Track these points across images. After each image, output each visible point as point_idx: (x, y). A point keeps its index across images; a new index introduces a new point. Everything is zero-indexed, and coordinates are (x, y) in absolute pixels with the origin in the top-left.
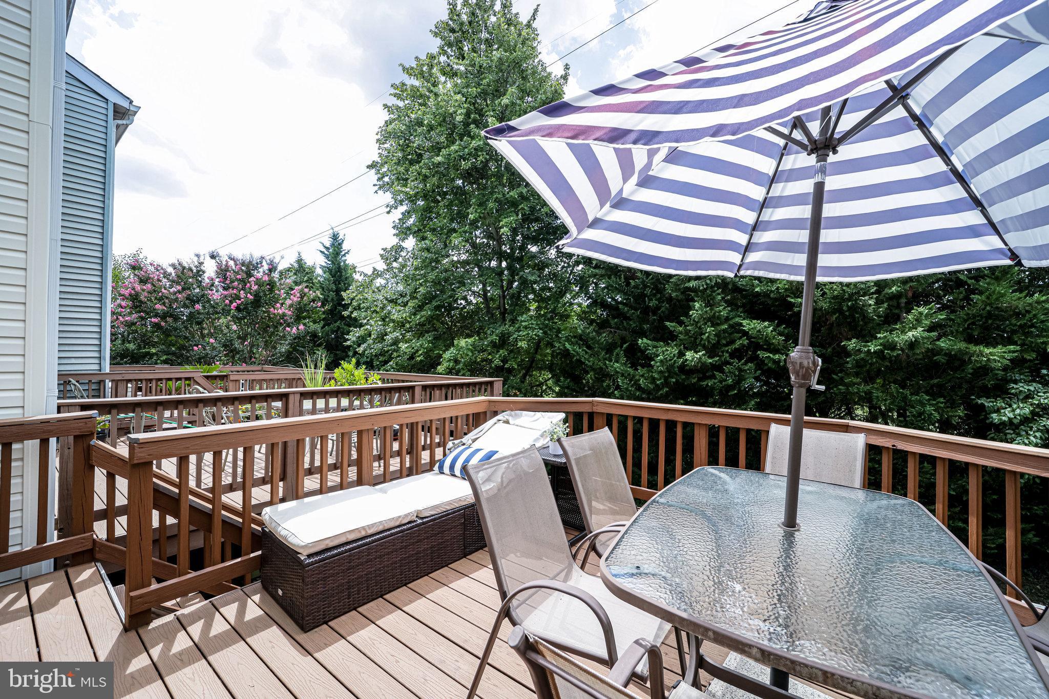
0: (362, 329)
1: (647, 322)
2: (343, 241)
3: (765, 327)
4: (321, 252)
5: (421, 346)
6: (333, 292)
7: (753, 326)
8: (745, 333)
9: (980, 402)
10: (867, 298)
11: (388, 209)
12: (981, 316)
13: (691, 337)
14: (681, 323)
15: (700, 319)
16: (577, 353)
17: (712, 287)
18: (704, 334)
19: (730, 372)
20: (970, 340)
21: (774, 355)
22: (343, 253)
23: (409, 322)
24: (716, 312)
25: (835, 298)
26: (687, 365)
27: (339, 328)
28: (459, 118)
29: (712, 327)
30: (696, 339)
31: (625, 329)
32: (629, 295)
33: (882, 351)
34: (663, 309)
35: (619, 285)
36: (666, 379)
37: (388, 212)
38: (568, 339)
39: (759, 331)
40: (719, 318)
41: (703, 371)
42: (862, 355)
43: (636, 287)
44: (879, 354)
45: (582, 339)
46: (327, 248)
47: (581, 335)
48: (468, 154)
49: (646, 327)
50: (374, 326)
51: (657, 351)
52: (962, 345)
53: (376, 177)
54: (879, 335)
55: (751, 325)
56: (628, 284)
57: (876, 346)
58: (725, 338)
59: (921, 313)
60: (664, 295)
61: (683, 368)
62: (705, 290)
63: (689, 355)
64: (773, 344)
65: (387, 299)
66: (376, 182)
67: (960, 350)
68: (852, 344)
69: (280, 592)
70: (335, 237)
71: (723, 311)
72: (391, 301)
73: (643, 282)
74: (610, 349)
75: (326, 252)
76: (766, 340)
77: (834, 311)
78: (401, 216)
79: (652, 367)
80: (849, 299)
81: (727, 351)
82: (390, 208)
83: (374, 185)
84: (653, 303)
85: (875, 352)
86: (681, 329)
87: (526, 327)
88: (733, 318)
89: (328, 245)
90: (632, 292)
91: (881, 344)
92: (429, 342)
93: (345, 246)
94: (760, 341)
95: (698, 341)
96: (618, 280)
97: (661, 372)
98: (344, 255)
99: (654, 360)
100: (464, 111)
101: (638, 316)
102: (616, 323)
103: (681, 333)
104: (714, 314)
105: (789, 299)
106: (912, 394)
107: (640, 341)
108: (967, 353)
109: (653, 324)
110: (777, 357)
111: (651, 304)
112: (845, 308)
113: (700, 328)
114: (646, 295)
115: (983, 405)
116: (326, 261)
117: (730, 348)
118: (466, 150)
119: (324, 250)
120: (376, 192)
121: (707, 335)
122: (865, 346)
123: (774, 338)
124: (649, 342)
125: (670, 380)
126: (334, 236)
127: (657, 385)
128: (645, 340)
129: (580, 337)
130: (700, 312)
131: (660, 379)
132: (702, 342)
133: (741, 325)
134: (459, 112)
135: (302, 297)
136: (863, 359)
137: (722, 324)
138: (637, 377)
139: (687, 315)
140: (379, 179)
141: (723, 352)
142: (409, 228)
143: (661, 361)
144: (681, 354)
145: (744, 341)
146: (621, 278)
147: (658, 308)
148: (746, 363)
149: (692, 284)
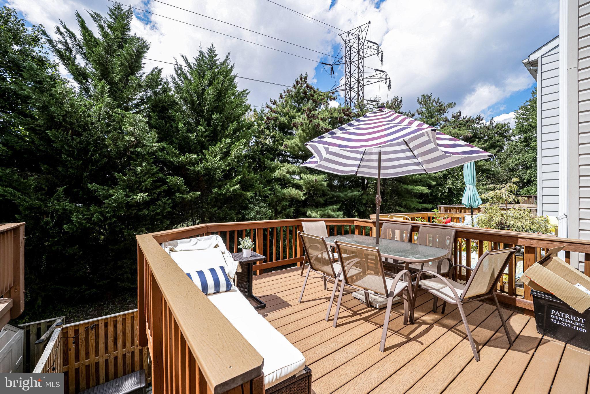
7: (173, 180)
8: (166, 183)
18: (145, 182)
24: (150, 169)
26: (133, 202)
35: (65, 138)
39: (176, 183)
40: (152, 173)
61: (129, 206)
62: (145, 154)
63: (139, 196)
68: (216, 190)
71: (155, 168)
76: (179, 188)
90: (76, 146)
94: (175, 187)
97: (112, 207)
107: (89, 185)
110: (184, 196)
113: (141, 178)
114: (89, 150)
117: (157, 191)
121: (147, 183)
123: (182, 186)
124: (98, 186)
128: (94, 184)
132: (142, 187)
133: (166, 178)
141: (153, 194)
145: (165, 187)
146: (68, 133)
147: (97, 161)
148: (168, 200)
149: (139, 150)
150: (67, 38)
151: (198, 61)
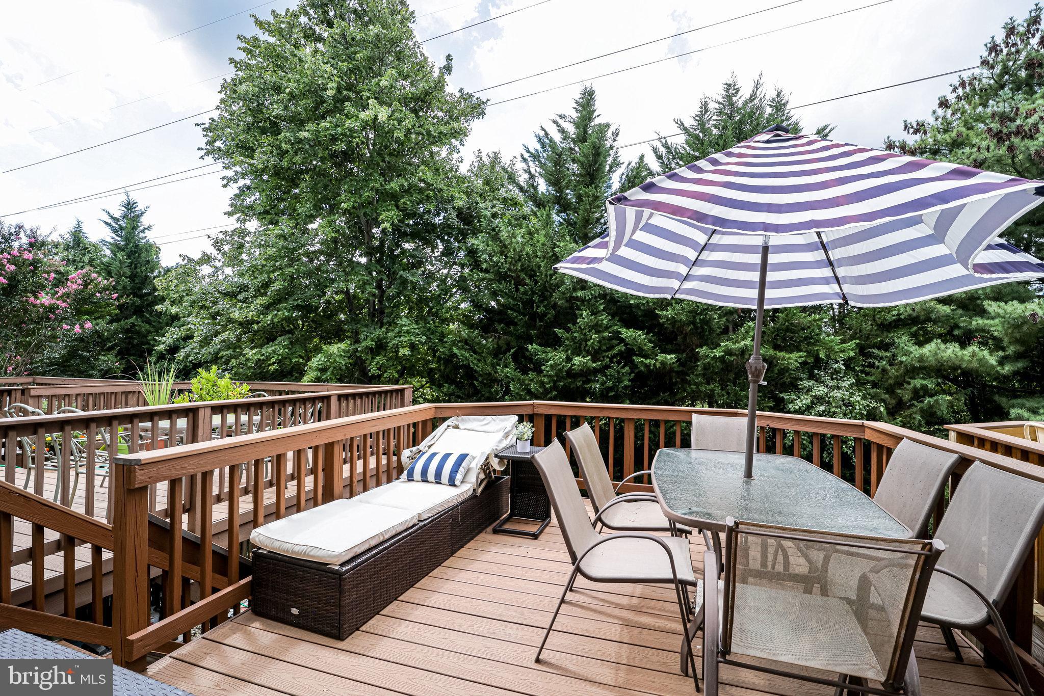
0: (182, 329)
1: (534, 327)
2: (142, 213)
3: (640, 335)
4: (106, 223)
5: (274, 351)
6: (127, 277)
7: (629, 334)
8: (622, 340)
9: (781, 395)
10: (713, 312)
11: (225, 182)
12: (782, 329)
13: (577, 343)
14: (568, 330)
15: (585, 326)
16: (466, 357)
17: (596, 297)
18: (589, 340)
19: (611, 375)
20: (777, 347)
21: (646, 359)
22: (141, 228)
23: (258, 323)
24: (599, 320)
25: (690, 312)
26: (573, 369)
27: (133, 325)
28: (330, 93)
29: (596, 334)
30: (580, 344)
31: (511, 334)
32: (518, 301)
33: (723, 357)
34: (549, 316)
35: (509, 290)
36: (555, 382)
37: (225, 186)
38: (454, 343)
39: (634, 339)
40: (601, 326)
41: (587, 374)
42: (708, 360)
43: (525, 293)
44: (722, 359)
45: (466, 343)
46: (116, 220)
47: (466, 340)
48: (342, 134)
49: (533, 332)
50: (198, 324)
51: (546, 356)
52: (771, 352)
53: (205, 140)
54: (722, 344)
55: (627, 333)
56: (517, 290)
57: (720, 352)
58: (605, 344)
59: (749, 327)
60: (550, 303)
61: (570, 374)
62: (590, 299)
63: (577, 360)
64: (644, 350)
65: (219, 292)
66: (204, 146)
67: (771, 356)
68: (703, 351)
69: (295, 611)
70: (130, 206)
71: (605, 319)
72: (226, 295)
73: (531, 289)
74: (497, 353)
75: (114, 225)
76: (639, 347)
77: (690, 323)
78: (237, 192)
79: (542, 371)
80: (701, 314)
81: (608, 357)
82: (227, 182)
83: (199, 149)
84: (541, 309)
85: (719, 357)
86: (568, 335)
87: (408, 332)
88: (611, 327)
89: (118, 214)
90: (521, 298)
91: (723, 351)
92: (284, 347)
93: (145, 221)
94: (634, 347)
95: (583, 347)
96: (508, 285)
97: (550, 376)
98: (143, 231)
99: (544, 365)
100: (335, 85)
101: (525, 322)
102: (502, 328)
103: (567, 339)
104: (597, 322)
105: (656, 311)
106: (741, 391)
107: (530, 347)
108: (775, 358)
109: (539, 329)
110: (648, 361)
111: (538, 311)
112: (698, 321)
113: (585, 334)
114: (534, 302)
115: (783, 397)
116: (114, 235)
117: (610, 354)
118: (339, 130)
119: (109, 221)
120: (202, 157)
121: (592, 341)
122: (712, 353)
123: (645, 345)
124: (538, 347)
125: (558, 383)
126: (128, 204)
127: (545, 389)
128: (535, 346)
129: (466, 342)
130: (586, 320)
131: (549, 383)
132: (587, 348)
133: (620, 333)
134: (330, 85)
135: (86, 285)
136: (709, 363)
137: (603, 332)
138: (527, 382)
139: (575, 323)
140: (208, 143)
141: (603, 357)
142: (251, 207)
143: (551, 366)
144: (569, 359)
145: (622, 347)
146: (511, 283)
147: (544, 314)
148: (623, 367)
149: (580, 294)
150: (531, 164)
151: (697, 118)
